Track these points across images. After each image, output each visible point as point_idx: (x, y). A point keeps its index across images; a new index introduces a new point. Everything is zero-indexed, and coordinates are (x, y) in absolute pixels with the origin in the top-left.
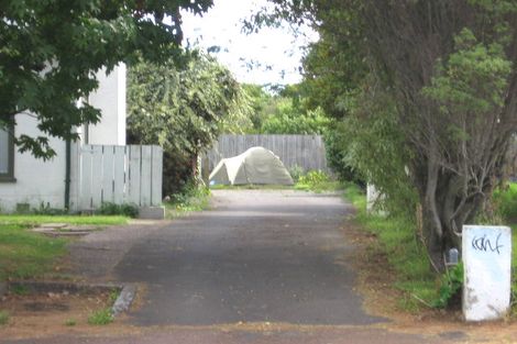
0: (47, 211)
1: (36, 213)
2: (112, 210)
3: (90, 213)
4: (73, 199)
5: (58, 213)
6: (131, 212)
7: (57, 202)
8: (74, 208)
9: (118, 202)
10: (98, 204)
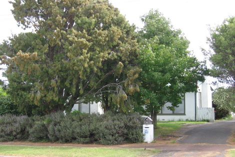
0: (192, 121)
1: (189, 121)
2: (204, 121)
3: (200, 121)
4: (197, 118)
5: (194, 121)
6: (208, 121)
7: (194, 119)
8: (197, 120)
9: (206, 119)
10: (201, 119)
